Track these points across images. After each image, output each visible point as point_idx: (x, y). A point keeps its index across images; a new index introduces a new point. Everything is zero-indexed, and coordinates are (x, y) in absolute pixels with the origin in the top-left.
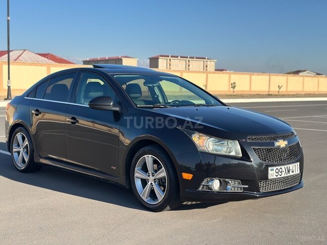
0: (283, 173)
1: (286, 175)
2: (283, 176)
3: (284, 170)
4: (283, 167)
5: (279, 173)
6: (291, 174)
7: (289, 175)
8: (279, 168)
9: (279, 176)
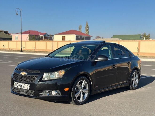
0: (18, 86)
1: (19, 87)
2: (18, 87)
3: (19, 85)
4: (18, 83)
5: (17, 85)
6: (22, 88)
7: (21, 88)
8: (17, 83)
9: (16, 87)
